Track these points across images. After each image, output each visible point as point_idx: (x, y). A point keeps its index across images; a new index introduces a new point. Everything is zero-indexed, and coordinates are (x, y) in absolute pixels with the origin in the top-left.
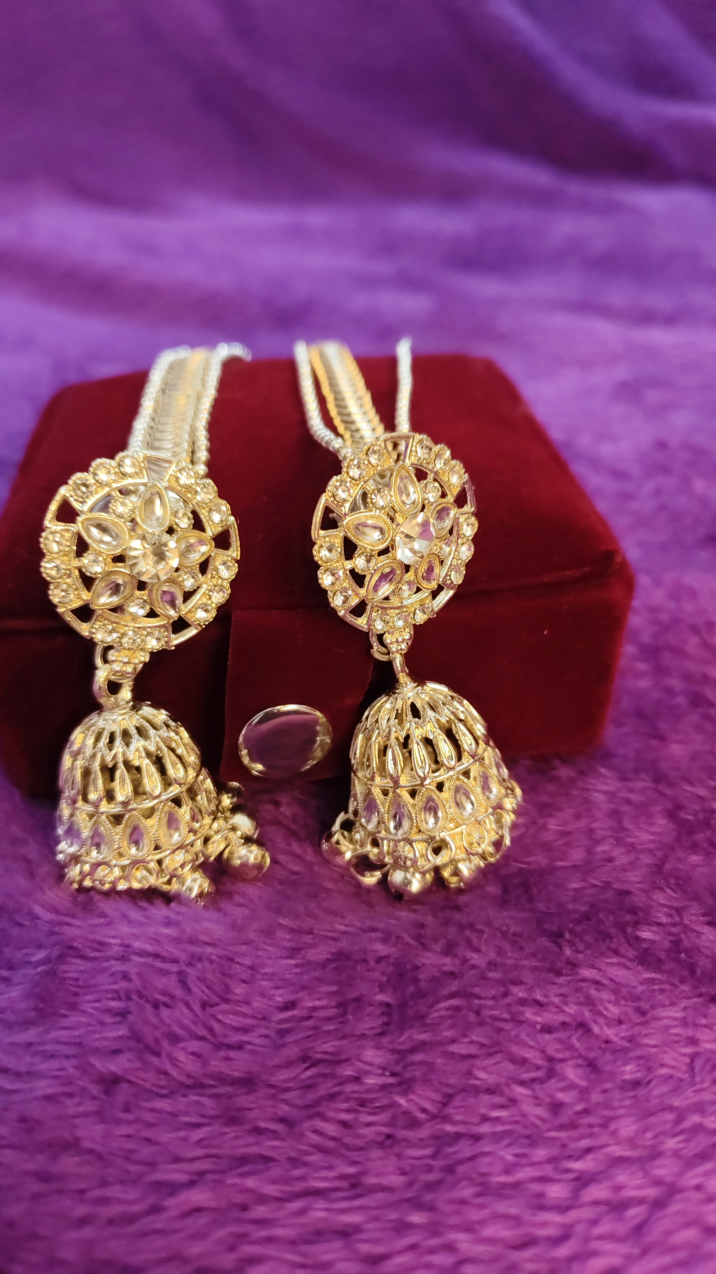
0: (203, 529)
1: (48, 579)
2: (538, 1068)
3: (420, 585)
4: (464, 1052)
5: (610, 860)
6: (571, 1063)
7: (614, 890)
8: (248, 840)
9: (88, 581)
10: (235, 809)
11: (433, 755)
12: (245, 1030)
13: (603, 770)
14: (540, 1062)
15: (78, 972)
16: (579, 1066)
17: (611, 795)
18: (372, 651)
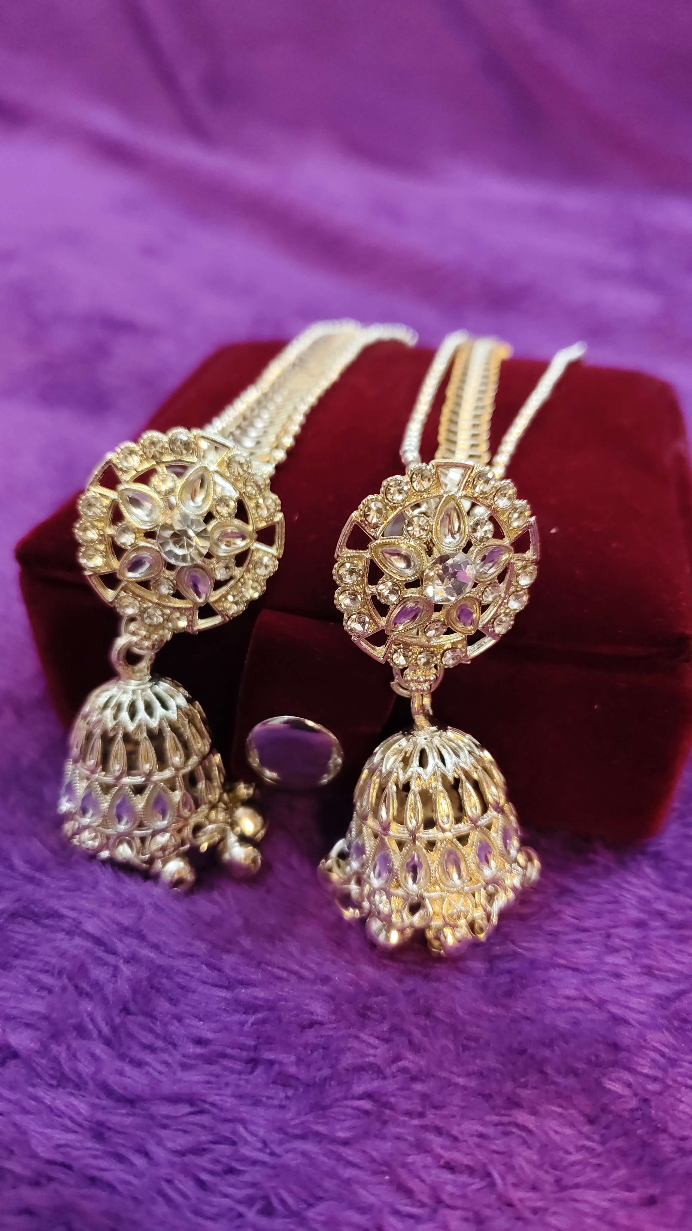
0: (246, 521)
1: (81, 541)
2: (423, 1205)
3: (452, 627)
4: (351, 1158)
5: (618, 976)
6: (459, 1213)
7: (609, 1012)
8: (244, 839)
9: (118, 551)
10: (248, 803)
11: (458, 801)
12: (151, 1048)
13: (648, 870)
14: (426, 1200)
15: (27, 934)
16: (466, 1220)
17: (644, 902)
18: (392, 683)
